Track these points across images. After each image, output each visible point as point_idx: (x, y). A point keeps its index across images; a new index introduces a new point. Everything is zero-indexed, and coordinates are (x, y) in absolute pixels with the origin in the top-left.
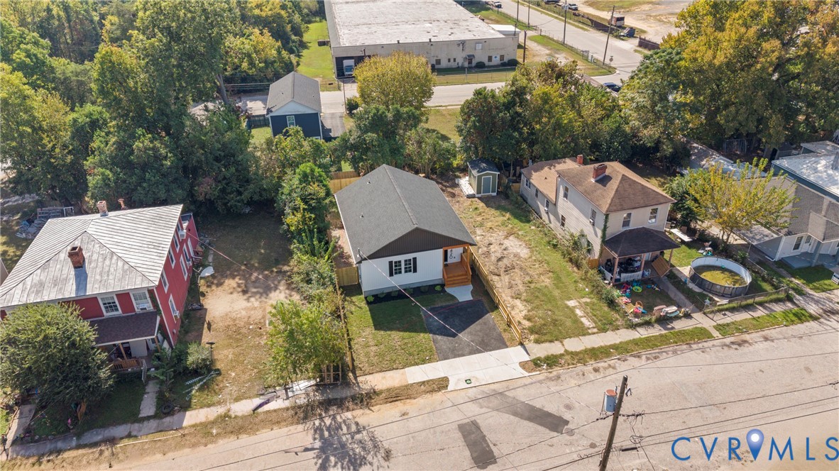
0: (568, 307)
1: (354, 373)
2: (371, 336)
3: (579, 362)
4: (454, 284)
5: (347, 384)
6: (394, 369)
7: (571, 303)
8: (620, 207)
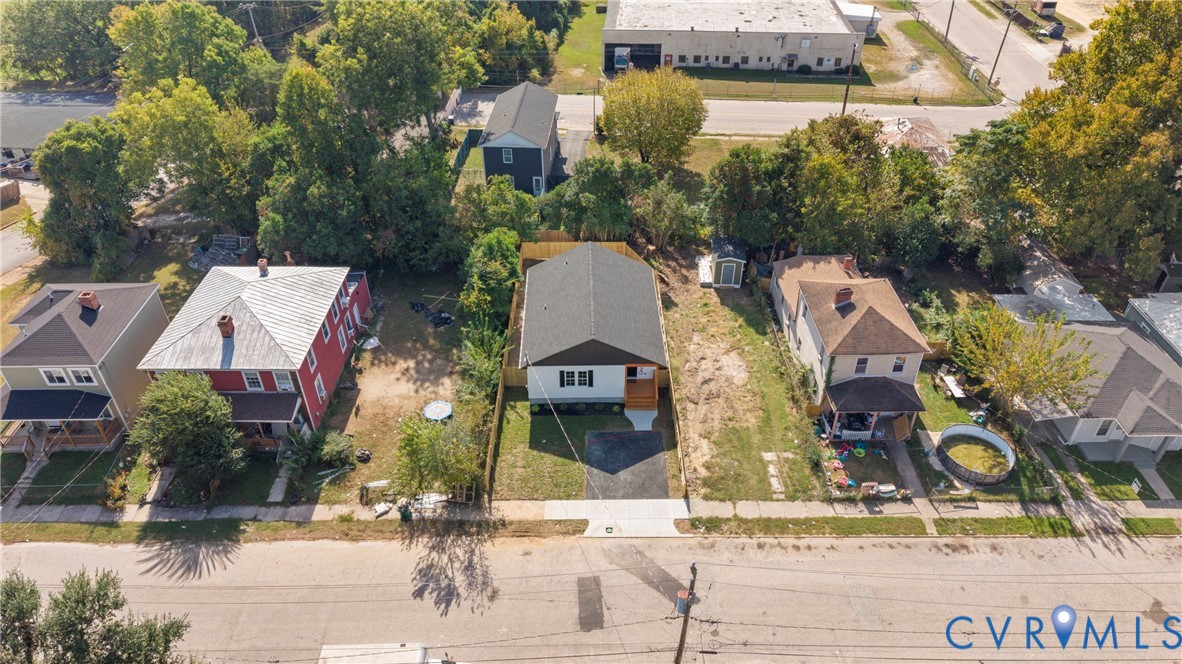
0: (761, 460)
1: (490, 496)
2: (521, 455)
3: (745, 533)
4: (636, 407)
5: (479, 507)
6: (533, 499)
7: (768, 456)
8: (851, 350)
